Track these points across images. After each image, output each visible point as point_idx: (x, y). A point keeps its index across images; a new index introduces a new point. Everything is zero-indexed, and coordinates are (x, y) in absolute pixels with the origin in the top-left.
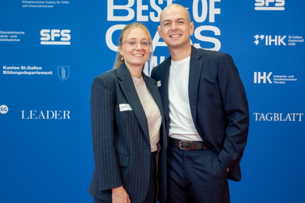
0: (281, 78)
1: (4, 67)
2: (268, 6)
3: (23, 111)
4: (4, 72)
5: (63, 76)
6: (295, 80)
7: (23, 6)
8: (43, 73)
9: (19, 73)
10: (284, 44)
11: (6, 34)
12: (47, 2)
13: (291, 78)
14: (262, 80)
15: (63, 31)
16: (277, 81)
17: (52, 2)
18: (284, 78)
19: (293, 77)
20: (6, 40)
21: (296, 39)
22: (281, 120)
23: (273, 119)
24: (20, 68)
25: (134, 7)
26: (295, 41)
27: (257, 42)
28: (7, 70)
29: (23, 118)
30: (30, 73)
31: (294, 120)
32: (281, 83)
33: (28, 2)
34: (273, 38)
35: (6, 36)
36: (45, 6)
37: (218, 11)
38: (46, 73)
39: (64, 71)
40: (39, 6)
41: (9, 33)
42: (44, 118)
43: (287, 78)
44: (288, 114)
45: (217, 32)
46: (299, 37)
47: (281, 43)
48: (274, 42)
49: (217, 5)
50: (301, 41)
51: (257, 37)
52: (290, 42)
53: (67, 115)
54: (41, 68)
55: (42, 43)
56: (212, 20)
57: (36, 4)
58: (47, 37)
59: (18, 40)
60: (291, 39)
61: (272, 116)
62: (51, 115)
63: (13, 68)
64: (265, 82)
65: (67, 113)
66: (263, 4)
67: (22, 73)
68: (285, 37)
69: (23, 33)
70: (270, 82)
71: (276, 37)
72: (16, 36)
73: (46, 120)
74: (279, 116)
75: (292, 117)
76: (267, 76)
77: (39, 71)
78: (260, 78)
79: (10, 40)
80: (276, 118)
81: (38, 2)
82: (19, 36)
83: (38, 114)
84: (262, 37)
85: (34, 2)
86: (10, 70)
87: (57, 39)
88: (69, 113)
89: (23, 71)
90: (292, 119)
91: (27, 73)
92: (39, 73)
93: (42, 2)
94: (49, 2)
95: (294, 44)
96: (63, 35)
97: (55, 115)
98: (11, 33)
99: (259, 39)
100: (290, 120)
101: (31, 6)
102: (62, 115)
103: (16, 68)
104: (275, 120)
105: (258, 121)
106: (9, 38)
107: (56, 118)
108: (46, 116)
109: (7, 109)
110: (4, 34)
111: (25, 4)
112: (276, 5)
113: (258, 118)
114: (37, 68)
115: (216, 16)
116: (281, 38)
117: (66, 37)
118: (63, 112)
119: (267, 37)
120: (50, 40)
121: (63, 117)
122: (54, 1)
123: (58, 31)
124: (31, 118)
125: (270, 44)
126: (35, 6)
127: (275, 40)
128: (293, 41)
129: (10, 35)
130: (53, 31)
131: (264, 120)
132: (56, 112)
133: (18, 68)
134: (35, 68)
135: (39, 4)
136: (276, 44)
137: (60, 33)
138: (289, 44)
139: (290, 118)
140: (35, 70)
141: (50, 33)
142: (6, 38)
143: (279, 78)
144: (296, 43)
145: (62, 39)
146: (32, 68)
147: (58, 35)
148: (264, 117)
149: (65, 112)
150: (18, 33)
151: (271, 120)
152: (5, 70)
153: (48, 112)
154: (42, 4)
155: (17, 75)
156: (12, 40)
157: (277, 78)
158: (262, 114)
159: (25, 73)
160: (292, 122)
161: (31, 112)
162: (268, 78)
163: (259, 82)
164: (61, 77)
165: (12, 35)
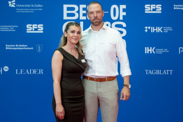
0: (160, 50)
1: (6, 45)
2: (152, 11)
3: (17, 70)
4: (7, 48)
5: (39, 50)
6: (168, 51)
7: (17, 12)
8: (28, 48)
9: (15, 49)
10: (162, 32)
11: (8, 27)
12: (30, 9)
13: (166, 50)
14: (149, 52)
15: (39, 25)
16: (158, 52)
17: (33, 10)
18: (162, 50)
19: (167, 50)
20: (7, 30)
21: (168, 29)
22: (160, 74)
23: (156, 73)
24: (15, 46)
25: (78, 12)
26: (168, 30)
27: (146, 31)
28: (8, 47)
29: (17, 73)
30: (21, 49)
31: (168, 74)
32: (160, 53)
33: (20, 10)
34: (155, 28)
35: (8, 28)
36: (29, 12)
37: (125, 14)
38: (30, 48)
39: (39, 47)
40: (26, 12)
41: (9, 26)
42: (28, 73)
43: (163, 50)
44: (165, 71)
45: (124, 25)
46: (170, 28)
47: (160, 31)
48: (156, 31)
49: (124, 10)
50: (171, 30)
51: (146, 28)
52: (164, 30)
53: (41, 72)
54: (27, 46)
55: (27, 32)
56: (121, 18)
57: (24, 11)
58: (30, 28)
59: (14, 30)
60: (165, 29)
61: (155, 72)
62: (32, 72)
63: (11, 46)
64: (151, 53)
65: (41, 71)
66: (149, 10)
67: (16, 48)
68: (162, 28)
69: (17, 26)
70: (154, 53)
71: (157, 28)
72: (13, 28)
73: (29, 74)
74: (159, 72)
75: (166, 72)
76: (152, 49)
77: (26, 47)
78: (148, 50)
79: (10, 30)
80: (158, 73)
81: (25, 10)
82: (15, 28)
83: (25, 71)
84: (149, 28)
85: (23, 10)
86: (10, 47)
87: (36, 30)
88: (42, 70)
89: (17, 47)
90: (167, 73)
91: (19, 48)
92: (26, 48)
93: (28, 10)
94: (31, 10)
95: (167, 32)
96: (39, 27)
97: (34, 72)
98: (11, 26)
99: (148, 29)
100: (166, 74)
101: (21, 12)
102: (38, 71)
103: (13, 46)
104: (157, 74)
105: (148, 74)
106: (9, 29)
107: (35, 73)
108: (29, 72)
109: (8, 68)
110: (6, 27)
111: (18, 11)
112: (157, 10)
113: (148, 73)
114: (25, 46)
115: (123, 16)
116: (160, 28)
117: (40, 28)
118: (39, 70)
119: (152, 28)
120: (32, 30)
121: (39, 73)
122: (34, 9)
123: (36, 25)
124: (21, 73)
125: (154, 32)
126: (23, 12)
127: (157, 30)
128: (166, 30)
129: (10, 27)
130: (34, 25)
131: (151, 74)
132: (35, 70)
133: (14, 46)
134: (23, 46)
135: (26, 11)
136: (157, 32)
137: (37, 26)
138: (164, 32)
139: (165, 73)
140: (23, 47)
141: (32, 27)
142: (8, 29)
143: (159, 50)
144: (168, 31)
145: (38, 30)
146: (22, 46)
147: (36, 28)
148: (151, 72)
149: (40, 70)
150: (14, 26)
151: (155, 74)
152: (7, 47)
153: (31, 70)
154: (27, 11)
155: (13, 50)
156: (11, 30)
157: (158, 50)
158: (150, 70)
159: (18, 48)
160: (167, 75)
161: (21, 70)
162: (153, 50)
163: (148, 53)
164: (38, 50)
165: (11, 27)
